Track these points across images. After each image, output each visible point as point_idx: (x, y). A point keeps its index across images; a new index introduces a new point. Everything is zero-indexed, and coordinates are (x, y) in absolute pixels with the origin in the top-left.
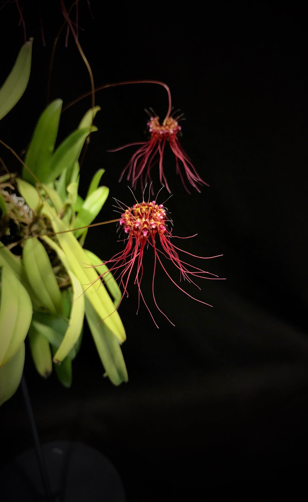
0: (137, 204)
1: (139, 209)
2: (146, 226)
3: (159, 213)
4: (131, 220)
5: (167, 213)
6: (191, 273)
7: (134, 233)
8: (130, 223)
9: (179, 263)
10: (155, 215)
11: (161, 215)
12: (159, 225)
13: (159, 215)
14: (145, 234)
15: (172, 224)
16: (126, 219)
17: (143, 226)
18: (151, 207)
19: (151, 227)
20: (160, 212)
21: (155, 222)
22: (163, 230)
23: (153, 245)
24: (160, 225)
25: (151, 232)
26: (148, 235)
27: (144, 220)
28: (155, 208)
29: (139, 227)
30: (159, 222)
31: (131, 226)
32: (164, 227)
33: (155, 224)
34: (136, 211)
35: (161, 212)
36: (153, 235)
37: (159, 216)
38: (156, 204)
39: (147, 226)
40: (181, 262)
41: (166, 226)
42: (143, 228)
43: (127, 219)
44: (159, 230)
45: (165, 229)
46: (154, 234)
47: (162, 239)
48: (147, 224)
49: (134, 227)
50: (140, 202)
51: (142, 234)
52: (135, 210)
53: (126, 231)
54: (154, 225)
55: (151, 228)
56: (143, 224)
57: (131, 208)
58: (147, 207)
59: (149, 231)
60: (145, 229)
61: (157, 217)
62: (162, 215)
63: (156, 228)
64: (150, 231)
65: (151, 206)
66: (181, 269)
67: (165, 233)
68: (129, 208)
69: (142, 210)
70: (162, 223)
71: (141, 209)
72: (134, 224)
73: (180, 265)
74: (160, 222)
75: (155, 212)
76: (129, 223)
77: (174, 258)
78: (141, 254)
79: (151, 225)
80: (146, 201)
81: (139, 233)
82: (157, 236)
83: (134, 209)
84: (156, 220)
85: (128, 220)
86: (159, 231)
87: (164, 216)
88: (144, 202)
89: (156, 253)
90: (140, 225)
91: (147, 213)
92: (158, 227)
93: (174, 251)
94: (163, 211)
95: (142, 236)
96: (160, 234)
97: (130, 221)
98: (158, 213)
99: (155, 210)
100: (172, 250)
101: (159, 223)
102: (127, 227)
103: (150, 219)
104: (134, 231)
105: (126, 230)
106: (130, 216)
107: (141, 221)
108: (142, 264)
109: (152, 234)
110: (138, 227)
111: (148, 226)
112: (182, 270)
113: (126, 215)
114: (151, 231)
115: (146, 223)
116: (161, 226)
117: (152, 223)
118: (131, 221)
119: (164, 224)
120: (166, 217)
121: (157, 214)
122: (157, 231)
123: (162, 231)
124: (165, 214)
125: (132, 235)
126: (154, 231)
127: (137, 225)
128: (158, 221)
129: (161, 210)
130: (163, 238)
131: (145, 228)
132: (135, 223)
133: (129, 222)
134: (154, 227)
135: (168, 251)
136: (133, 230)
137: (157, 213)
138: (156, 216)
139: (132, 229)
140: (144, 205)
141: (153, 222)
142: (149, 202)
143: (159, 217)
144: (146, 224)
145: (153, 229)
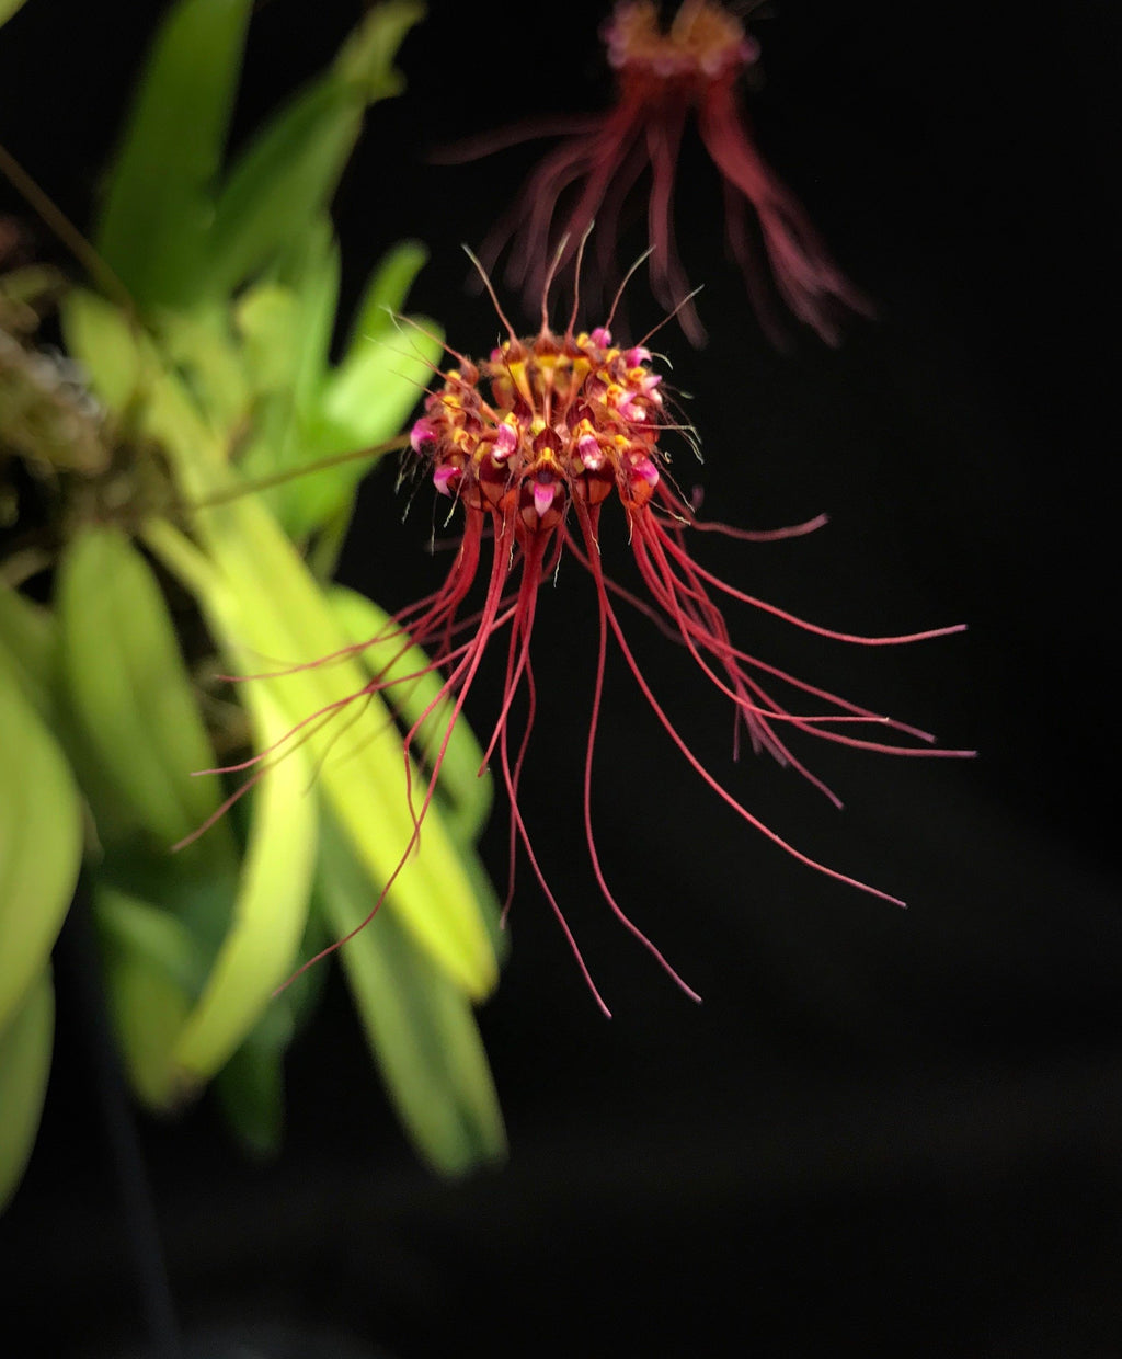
0: (507, 345)
1: (519, 371)
2: (547, 454)
3: (627, 389)
4: (469, 422)
5: (667, 391)
6: (797, 720)
7: (483, 498)
8: (463, 442)
9: (729, 662)
10: (603, 399)
11: (633, 402)
12: (620, 453)
13: (623, 396)
14: (542, 504)
15: (697, 452)
16: (446, 421)
17: (536, 458)
18: (584, 362)
19: (576, 463)
20: (632, 384)
21: (598, 435)
22: (643, 482)
23: (586, 555)
24: (626, 453)
25: (574, 489)
26: (557, 504)
27: (540, 424)
28: (602, 365)
29: (513, 463)
30: (620, 438)
31: (467, 457)
32: (648, 467)
33: (601, 445)
34: (504, 384)
35: (638, 385)
36: (590, 507)
37: (626, 406)
38: (610, 346)
39: (557, 456)
40: (739, 662)
41: (661, 459)
42: (531, 467)
43: (451, 420)
44: (620, 479)
45: (656, 478)
46: (597, 504)
47: (641, 530)
48: (558, 449)
49: (487, 460)
50: (527, 329)
51: (527, 500)
52: (501, 376)
53: (440, 484)
54: (592, 454)
55: (580, 470)
56: (536, 447)
57: (475, 361)
58: (562, 360)
59: (565, 484)
60: (546, 474)
61: (612, 412)
62: (641, 400)
63: (606, 472)
64: (570, 485)
65: (583, 353)
66: (738, 700)
67: (656, 495)
68: (466, 363)
69: (539, 377)
70: (642, 445)
71: (532, 373)
72: (483, 444)
73: (736, 672)
74: (630, 439)
75: (602, 385)
76: (456, 440)
77: (701, 634)
78: (524, 611)
79: (578, 452)
80: (559, 327)
81: (512, 496)
82: (613, 515)
83: (496, 367)
84: (604, 424)
85: (456, 423)
86: (620, 490)
87: (650, 408)
88: (546, 333)
89: (606, 609)
90: (517, 447)
91: (562, 393)
92: (617, 466)
93: (704, 600)
94: (648, 380)
95: (527, 513)
96: (629, 505)
97: (466, 428)
98: (620, 389)
99: (603, 375)
100: (695, 595)
101: (624, 442)
102: (447, 460)
103: (573, 419)
104: (485, 486)
105: (440, 477)
106: (469, 402)
107: (522, 428)
108: (529, 666)
109: (583, 503)
110: (503, 460)
111: (562, 460)
112: (743, 700)
113: (449, 398)
114: (580, 488)
115: (548, 438)
116: (634, 460)
117: (585, 439)
118: (473, 428)
119: (652, 448)
120: (662, 410)
121: (615, 396)
122: (608, 487)
123: (642, 490)
124: (657, 397)
125: (477, 504)
126: (594, 485)
127: (499, 452)
128: (618, 430)
129: (637, 376)
130: (645, 528)
131: (547, 468)
132: (492, 440)
133: (458, 435)
134: (592, 462)
135: (669, 600)
136: (477, 476)
137: (613, 387)
138: (611, 402)
139: (472, 473)
140: (548, 350)
141: (586, 433)
142: (576, 334)
143: (624, 411)
144: (548, 445)
145: (588, 474)
